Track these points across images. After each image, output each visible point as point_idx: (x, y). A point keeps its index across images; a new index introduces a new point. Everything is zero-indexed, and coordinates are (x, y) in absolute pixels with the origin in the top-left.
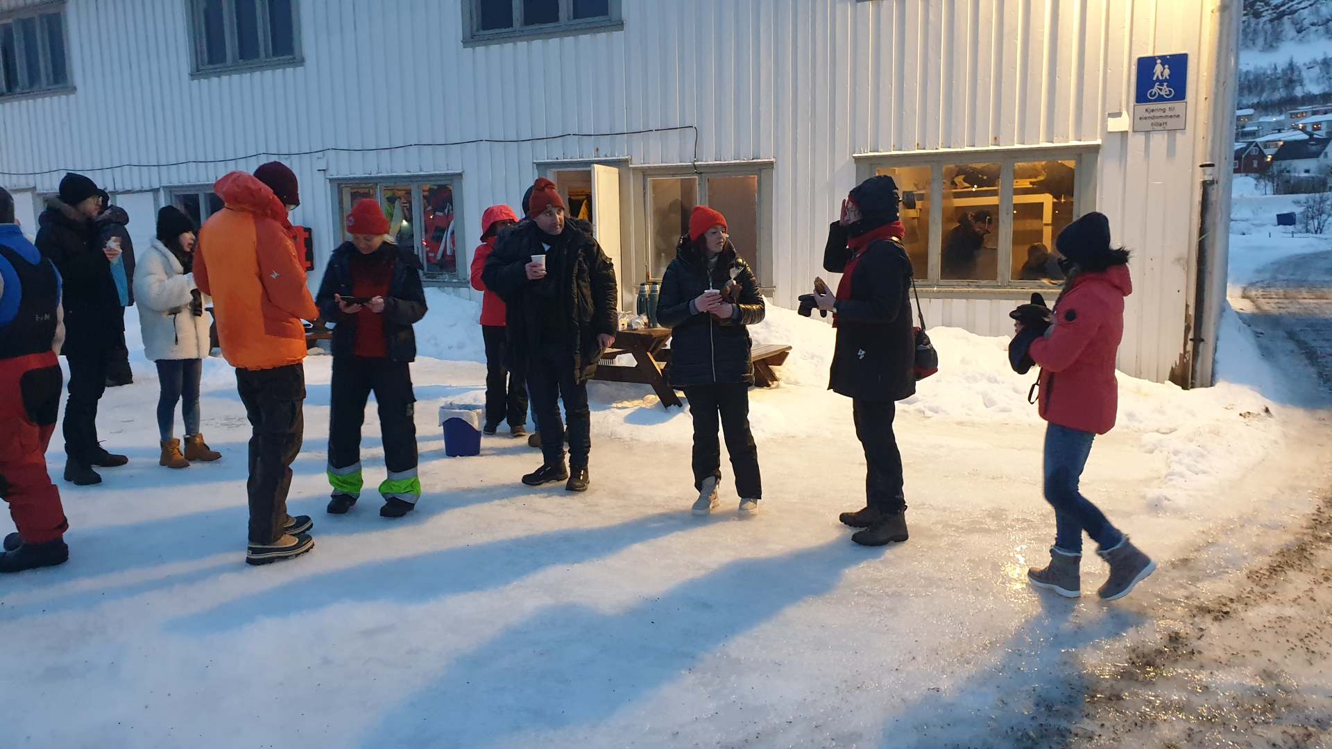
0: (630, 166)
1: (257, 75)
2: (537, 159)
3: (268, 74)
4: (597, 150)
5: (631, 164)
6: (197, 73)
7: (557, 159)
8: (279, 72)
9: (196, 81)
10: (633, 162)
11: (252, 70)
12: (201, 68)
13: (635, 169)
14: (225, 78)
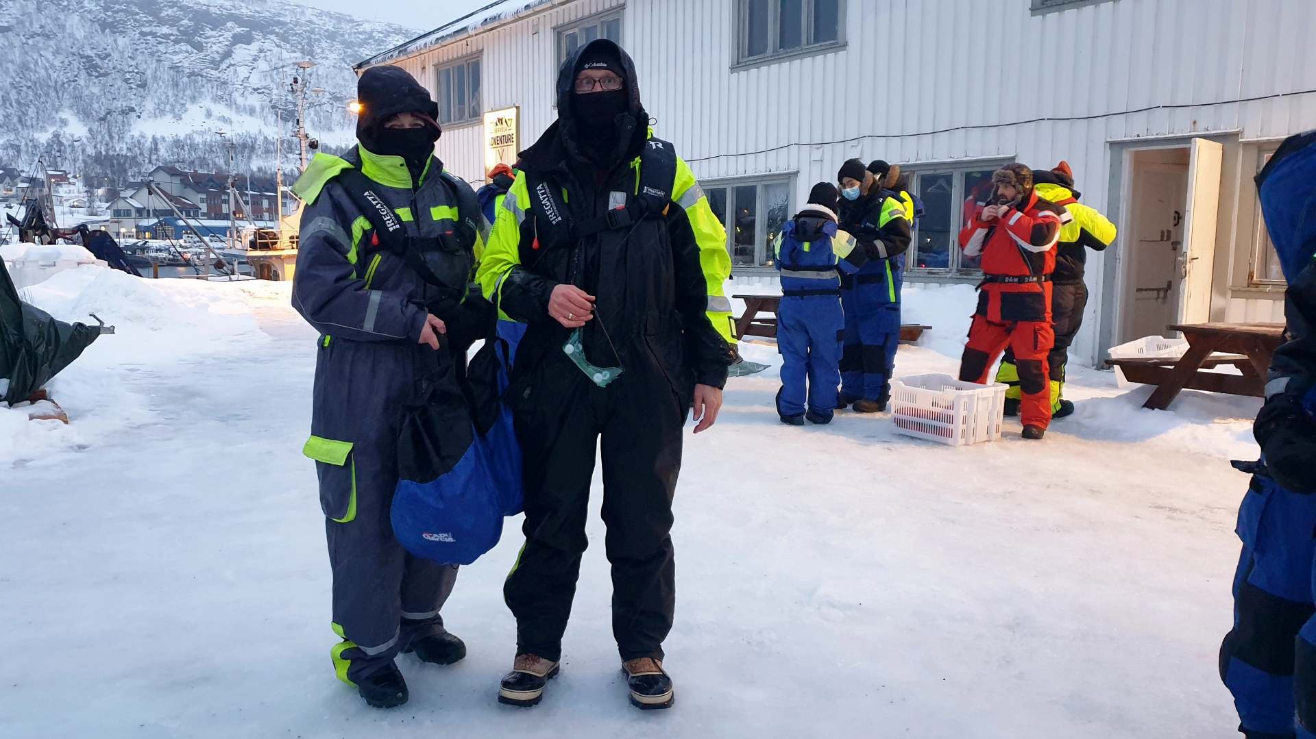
0: (1240, 140)
1: (797, 62)
2: (1111, 138)
3: (808, 61)
4: (1195, 122)
5: (1241, 138)
6: (738, 65)
7: (1138, 136)
8: (820, 58)
9: (735, 74)
10: (1245, 136)
11: (791, 58)
12: (741, 60)
13: (1247, 144)
14: (764, 69)
